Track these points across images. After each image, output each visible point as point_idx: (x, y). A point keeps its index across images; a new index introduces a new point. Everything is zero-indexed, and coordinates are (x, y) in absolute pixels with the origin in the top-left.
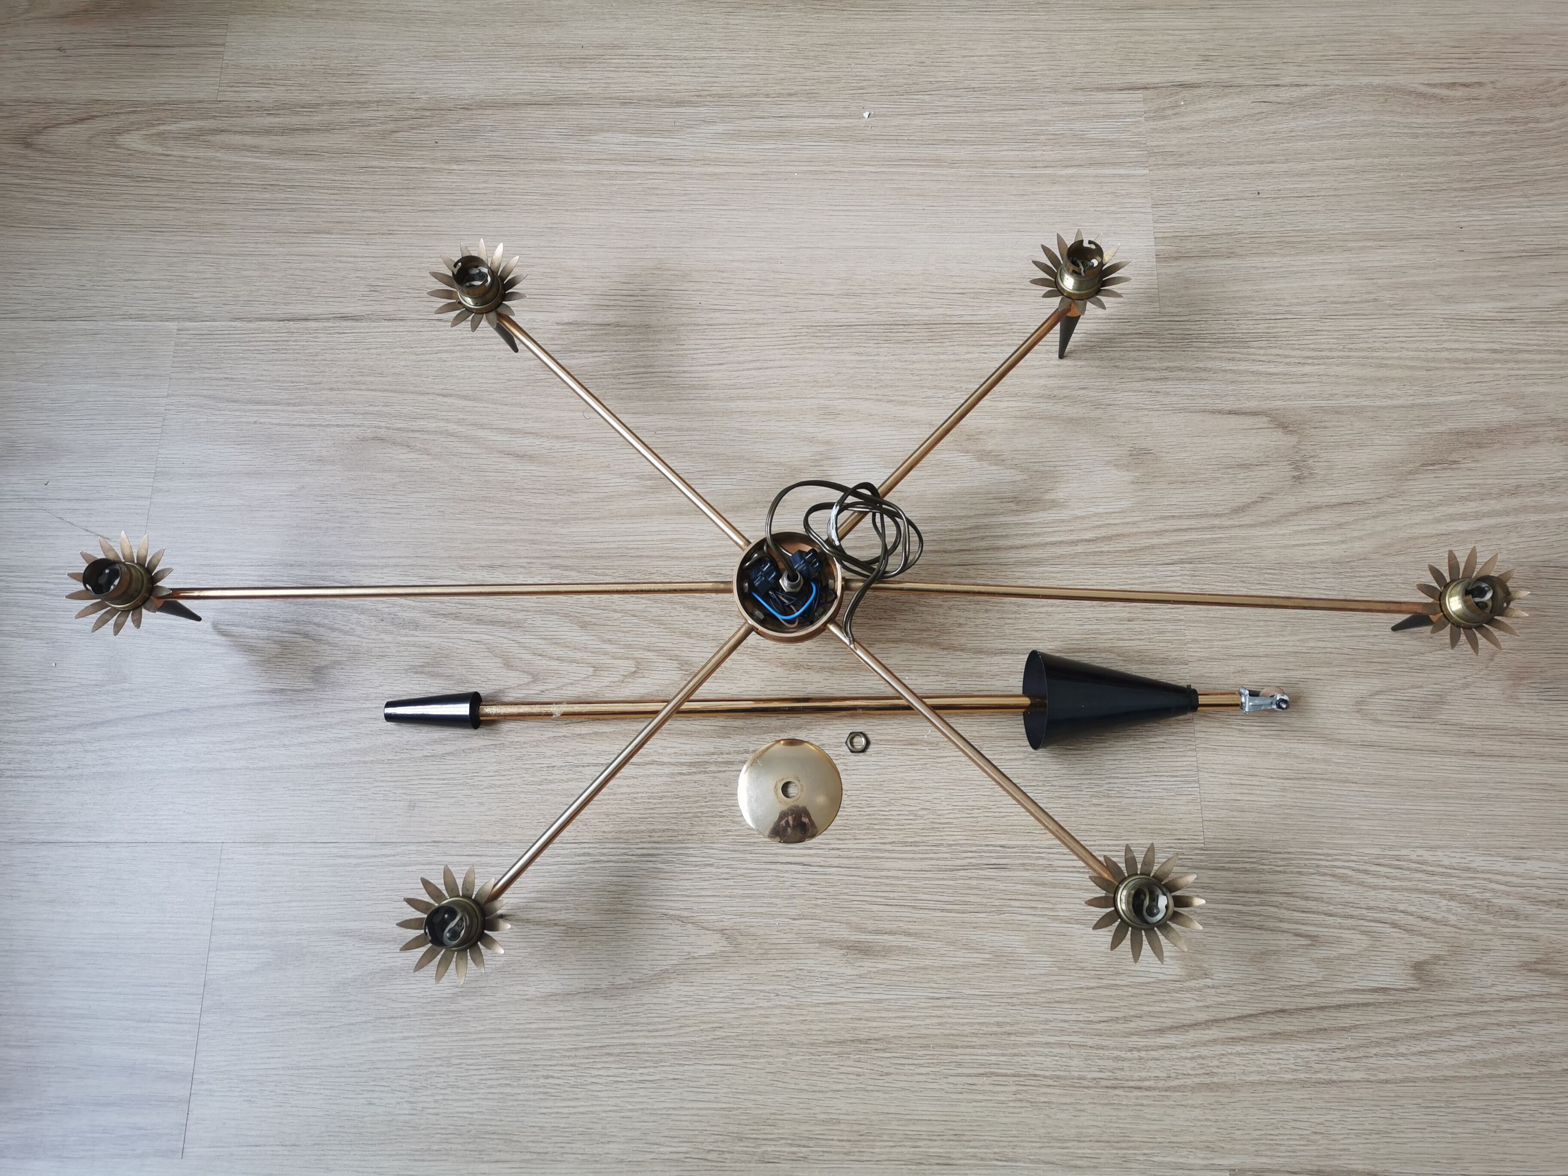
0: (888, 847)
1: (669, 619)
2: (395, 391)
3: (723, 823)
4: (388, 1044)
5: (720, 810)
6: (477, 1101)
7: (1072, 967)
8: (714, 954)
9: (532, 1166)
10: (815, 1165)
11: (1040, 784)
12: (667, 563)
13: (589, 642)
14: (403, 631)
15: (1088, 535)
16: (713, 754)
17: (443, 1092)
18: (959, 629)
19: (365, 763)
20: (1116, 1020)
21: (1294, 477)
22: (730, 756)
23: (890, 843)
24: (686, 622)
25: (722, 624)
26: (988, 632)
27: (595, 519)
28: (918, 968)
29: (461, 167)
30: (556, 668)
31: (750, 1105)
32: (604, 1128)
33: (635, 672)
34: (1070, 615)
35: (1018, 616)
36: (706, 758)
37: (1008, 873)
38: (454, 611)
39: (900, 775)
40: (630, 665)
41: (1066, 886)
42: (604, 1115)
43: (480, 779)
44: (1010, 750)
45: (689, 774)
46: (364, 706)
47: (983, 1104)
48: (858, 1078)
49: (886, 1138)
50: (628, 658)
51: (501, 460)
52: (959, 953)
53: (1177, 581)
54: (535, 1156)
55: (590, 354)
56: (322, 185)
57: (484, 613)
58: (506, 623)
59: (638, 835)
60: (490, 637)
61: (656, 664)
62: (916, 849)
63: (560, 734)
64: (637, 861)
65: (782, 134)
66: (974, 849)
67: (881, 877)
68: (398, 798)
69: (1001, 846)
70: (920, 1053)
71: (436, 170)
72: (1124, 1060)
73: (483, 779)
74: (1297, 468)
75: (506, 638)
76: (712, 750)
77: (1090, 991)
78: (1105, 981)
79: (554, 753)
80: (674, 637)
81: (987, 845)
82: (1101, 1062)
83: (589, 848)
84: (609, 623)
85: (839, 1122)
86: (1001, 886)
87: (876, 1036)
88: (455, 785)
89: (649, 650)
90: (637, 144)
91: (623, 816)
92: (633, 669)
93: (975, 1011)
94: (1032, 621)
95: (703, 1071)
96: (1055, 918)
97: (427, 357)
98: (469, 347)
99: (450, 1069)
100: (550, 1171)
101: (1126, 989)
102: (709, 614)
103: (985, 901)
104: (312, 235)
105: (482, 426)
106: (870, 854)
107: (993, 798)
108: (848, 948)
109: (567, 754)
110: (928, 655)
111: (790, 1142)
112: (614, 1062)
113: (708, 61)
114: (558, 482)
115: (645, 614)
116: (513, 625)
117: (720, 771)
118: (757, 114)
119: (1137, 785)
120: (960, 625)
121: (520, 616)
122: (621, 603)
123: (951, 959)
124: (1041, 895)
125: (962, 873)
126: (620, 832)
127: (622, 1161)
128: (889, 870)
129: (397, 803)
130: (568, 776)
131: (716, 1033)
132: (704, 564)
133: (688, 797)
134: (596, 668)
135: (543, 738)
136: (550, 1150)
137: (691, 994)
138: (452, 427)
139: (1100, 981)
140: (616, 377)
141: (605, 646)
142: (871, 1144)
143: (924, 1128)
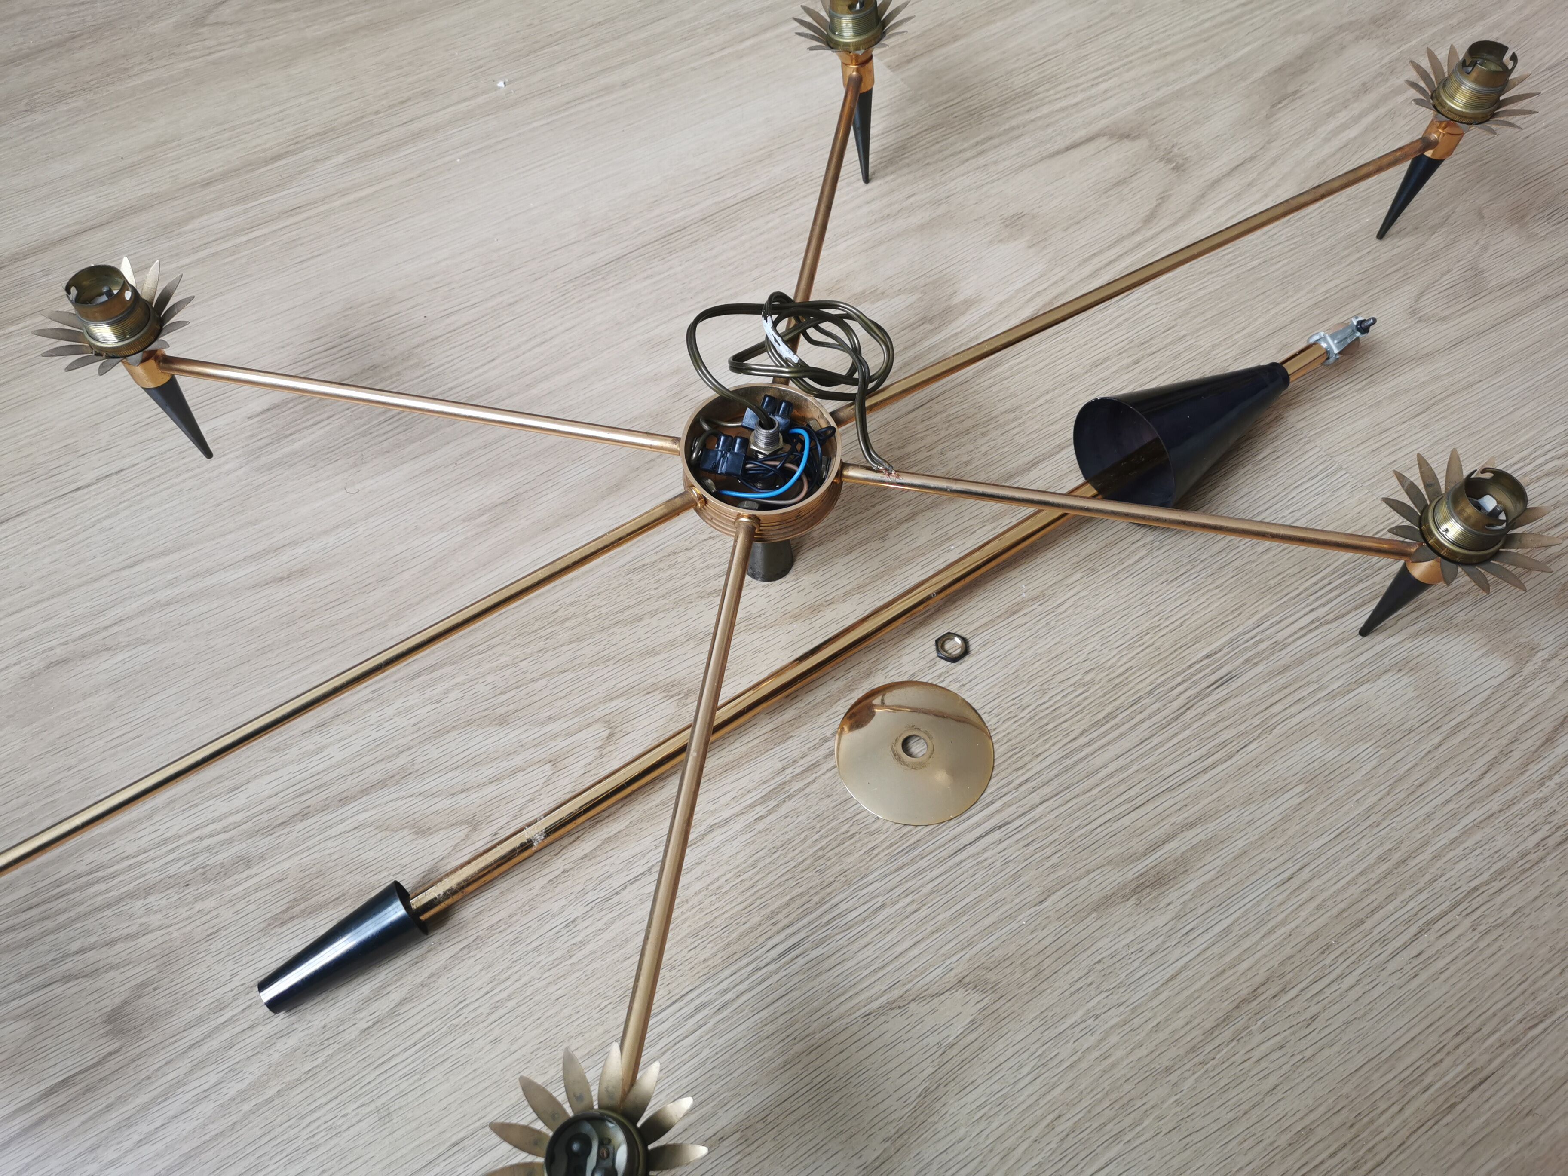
0: (1083, 740)
1: (613, 648)
2: (53, 597)
3: (859, 845)
5: (843, 829)
7: (1398, 737)
8: (973, 1021)
11: (1189, 567)
12: (567, 590)
13: (523, 737)
14: (229, 882)
16: (784, 769)
18: (969, 468)
19: (270, 1100)
20: (1494, 763)
21: (1173, 169)
22: (809, 758)
23: (1081, 734)
24: (639, 640)
25: (686, 618)
27: (437, 592)
28: (1235, 859)
29: (21, 325)
30: (495, 794)
33: (611, 735)
34: (1072, 391)
35: (1021, 421)
36: (779, 779)
37: (1239, 682)
38: (297, 810)
39: (1030, 653)
40: (598, 733)
41: (1311, 655)
43: (472, 1007)
44: (1127, 552)
45: (770, 812)
46: (223, 1019)
47: (1452, 969)
48: (1283, 1051)
49: (1383, 1106)
50: (590, 725)
51: (258, 596)
52: (1266, 808)
53: (1148, 306)
55: (315, 428)
57: (344, 787)
58: (386, 780)
59: (757, 933)
60: (373, 812)
61: (633, 710)
62: (1116, 721)
63: (558, 872)
64: (779, 969)
65: (417, 136)
66: (1179, 679)
67: (1103, 780)
68: (354, 1121)
69: (1207, 656)
70: (1328, 961)
72: (1545, 800)
73: (476, 1004)
74: (1169, 161)
75: (396, 799)
76: (780, 765)
77: (1441, 749)
78: (1446, 728)
79: (563, 902)
80: (635, 666)
81: (1190, 666)
82: (1526, 821)
83: (699, 996)
84: (536, 698)
85: (1309, 1131)
86: (1245, 699)
87: (1259, 979)
88: (438, 1041)
89: (612, 699)
90: (245, 211)
91: (718, 922)
92: (608, 731)
93: (1344, 862)
94: (1038, 418)
96: (1332, 696)
97: (81, 537)
98: (138, 498)
101: (1473, 720)
102: (662, 615)
103: (1242, 728)
105: (209, 572)
106: (1069, 762)
107: (1153, 613)
108: (1134, 892)
109: (583, 892)
110: (957, 512)
113: (287, 112)
114: (358, 580)
115: (577, 661)
116: (398, 777)
117: (808, 784)
118: (376, 131)
119: (1287, 507)
120: (967, 463)
121: (402, 760)
122: (536, 667)
123: (1264, 820)
124: (1295, 681)
125: (1190, 714)
126: (728, 945)
128: (1105, 766)
129: (357, 1128)
130: (605, 919)
131: (1059, 1129)
133: (790, 841)
134: (554, 761)
135: (535, 892)
137: (983, 1099)
138: (162, 596)
139: (1440, 731)
140: (364, 434)
141: (548, 728)
142: (1373, 1127)
143: (1415, 1055)
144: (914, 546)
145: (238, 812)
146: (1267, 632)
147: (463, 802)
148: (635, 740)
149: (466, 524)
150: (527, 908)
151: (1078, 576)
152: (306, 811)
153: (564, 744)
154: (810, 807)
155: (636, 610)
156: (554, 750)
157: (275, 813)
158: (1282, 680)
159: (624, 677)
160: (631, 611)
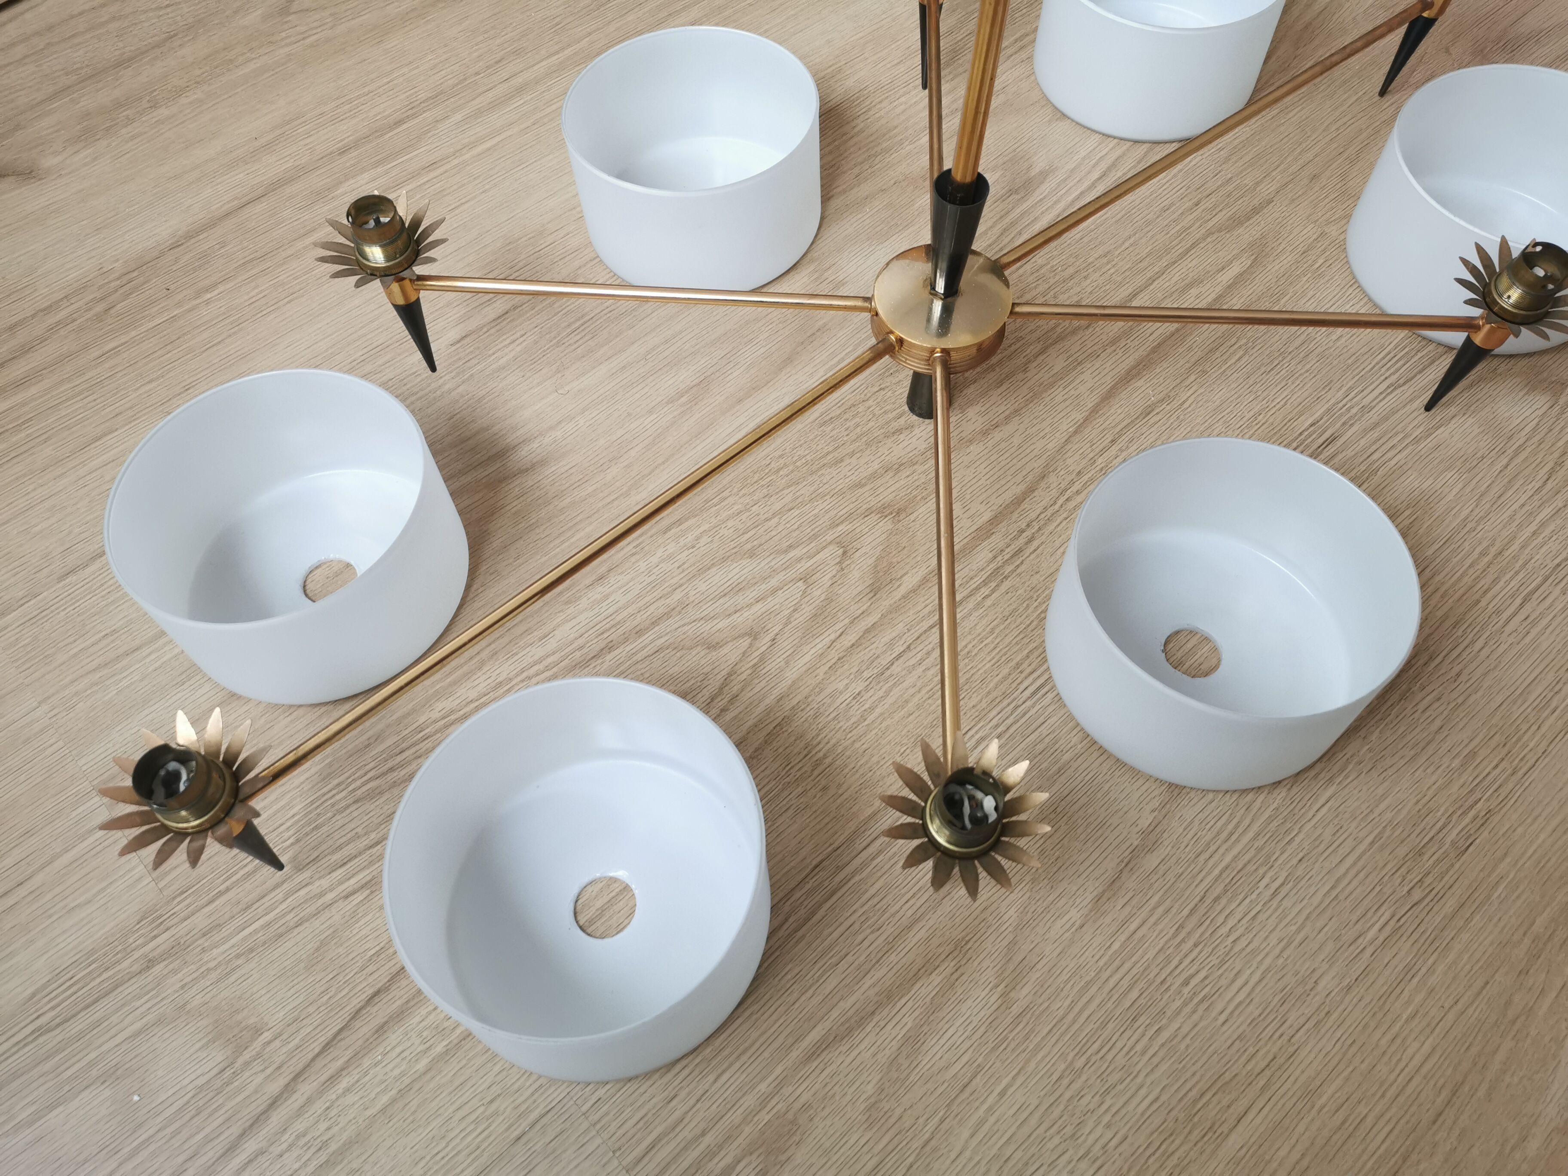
1: (826, 486)
4: (992, 1120)
6: (1149, 1081)
7: (1475, 463)
9: (1278, 1085)
10: (1505, 810)
11: (1280, 359)
13: (772, 564)
15: (1096, 175)
16: (995, 557)
17: (1104, 1107)
22: (1013, 546)
24: (846, 477)
25: (879, 454)
26: (1105, 291)
27: (663, 463)
29: (216, 292)
30: (764, 610)
31: (1389, 815)
32: (1297, 973)
33: (845, 553)
34: (1150, 234)
35: (1113, 263)
36: (993, 566)
38: (603, 645)
40: (832, 553)
41: (1394, 412)
42: (1281, 961)
43: (797, 768)
44: (1228, 354)
45: (993, 591)
47: (1554, 624)
48: (1441, 701)
49: (1524, 727)
50: (824, 547)
54: (1268, 1073)
55: (512, 346)
56: (64, 398)
57: (636, 622)
58: (669, 612)
59: (1010, 681)
60: (666, 638)
61: (858, 530)
63: (834, 661)
64: (1035, 704)
65: (520, 90)
69: (1311, 425)
70: (1460, 633)
71: (190, 310)
73: (800, 765)
75: (683, 625)
76: (991, 555)
77: (1509, 468)
78: (1510, 451)
79: (846, 681)
80: (849, 497)
81: (1301, 434)
83: (976, 732)
84: (774, 533)
85: (1473, 754)
88: (778, 795)
89: (837, 525)
90: (387, 172)
91: (976, 677)
92: (842, 550)
95: (1315, 827)
96: (1417, 440)
99: (1084, 1077)
100: (1298, 1072)
101: (1528, 444)
102: (858, 455)
104: (93, 446)
107: (1261, 398)
109: (860, 672)
110: (1080, 342)
111: (1460, 812)
112: (1230, 901)
113: (395, 82)
114: (592, 462)
115: (800, 500)
116: (679, 609)
117: (1018, 566)
118: (481, 90)
121: (677, 596)
122: (766, 509)
124: (1385, 433)
126: (989, 693)
127: (1349, 988)
130: (884, 689)
132: (807, 422)
135: (820, 677)
136: (1275, 1049)
139: (1506, 454)
140: (557, 345)
141: (791, 554)
142: (1520, 744)
143: (1540, 689)
144: (1052, 373)
145: (554, 653)
146: (1355, 400)
147: (741, 619)
148: (866, 553)
149: (670, 405)
150: (817, 689)
151: (1192, 378)
152: (611, 645)
153: (809, 564)
154: (1025, 583)
155: (836, 454)
156: (802, 570)
157: (585, 650)
158: (1376, 434)
159: (842, 507)
160: (832, 455)
